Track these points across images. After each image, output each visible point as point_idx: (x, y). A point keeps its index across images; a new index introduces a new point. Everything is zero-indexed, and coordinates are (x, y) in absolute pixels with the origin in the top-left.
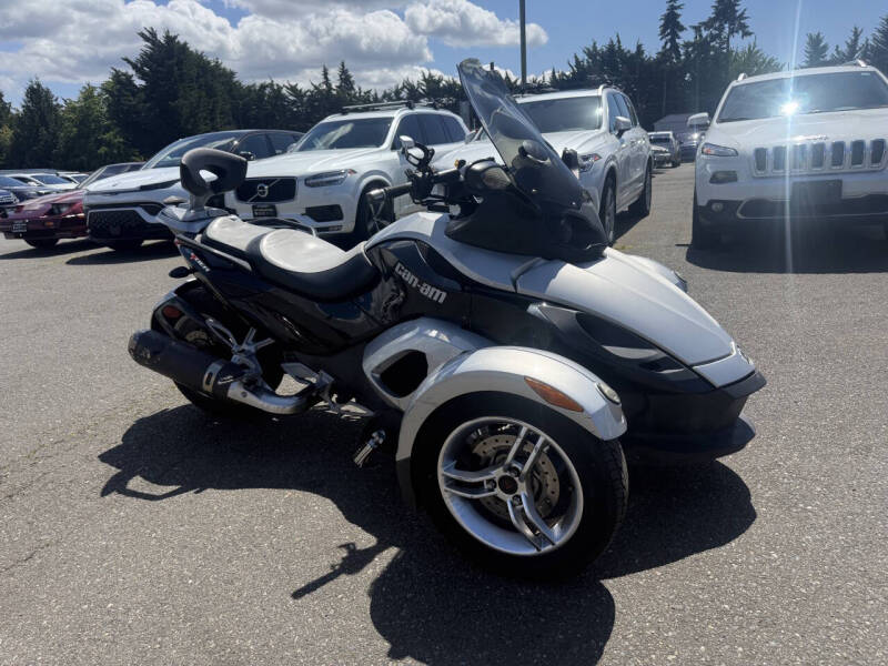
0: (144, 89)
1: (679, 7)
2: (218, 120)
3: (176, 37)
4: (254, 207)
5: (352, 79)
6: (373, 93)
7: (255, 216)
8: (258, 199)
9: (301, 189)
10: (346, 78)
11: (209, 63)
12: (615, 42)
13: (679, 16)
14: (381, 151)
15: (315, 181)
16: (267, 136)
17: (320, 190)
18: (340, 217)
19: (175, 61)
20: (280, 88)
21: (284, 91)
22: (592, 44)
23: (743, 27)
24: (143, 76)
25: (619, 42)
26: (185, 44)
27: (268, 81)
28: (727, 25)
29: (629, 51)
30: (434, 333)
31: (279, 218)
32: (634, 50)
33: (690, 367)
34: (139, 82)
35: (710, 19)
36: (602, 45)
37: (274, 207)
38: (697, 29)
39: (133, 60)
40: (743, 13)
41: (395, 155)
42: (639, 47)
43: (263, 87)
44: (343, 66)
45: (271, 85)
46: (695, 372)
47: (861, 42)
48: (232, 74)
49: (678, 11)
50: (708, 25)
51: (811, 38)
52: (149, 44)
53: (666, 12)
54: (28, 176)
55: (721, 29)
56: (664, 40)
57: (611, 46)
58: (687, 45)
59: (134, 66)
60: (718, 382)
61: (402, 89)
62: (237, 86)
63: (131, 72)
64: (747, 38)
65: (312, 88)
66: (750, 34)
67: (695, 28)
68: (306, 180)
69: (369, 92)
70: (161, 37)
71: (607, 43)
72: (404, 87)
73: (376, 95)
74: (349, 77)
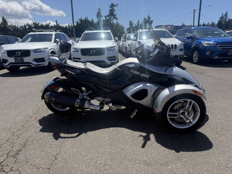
1: (101, 11)
4: (15, 59)
5: (7, 21)
7: (15, 61)
8: (17, 56)
9: (32, 53)
10: (4, 21)
12: (86, 18)
13: (101, 13)
14: (52, 43)
15: (36, 51)
16: (6, 37)
17: (38, 53)
18: (44, 61)
22: (81, 18)
23: (116, 17)
25: (87, 18)
28: (112, 17)
29: (90, 21)
30: (149, 85)
31: (24, 62)
32: (91, 21)
35: (108, 15)
36: (83, 18)
37: (23, 59)
38: (106, 17)
40: (115, 14)
41: (55, 44)
42: (92, 20)
44: (3, 17)
47: (140, 23)
49: (100, 12)
50: (108, 16)
51: (130, 21)
53: (97, 12)
55: (111, 17)
56: (98, 19)
57: (86, 19)
58: (104, 20)
64: (117, 20)
66: (117, 19)
67: (105, 16)
68: (33, 51)
71: (84, 18)
72: (27, 25)
73: (18, 26)
74: (6, 21)
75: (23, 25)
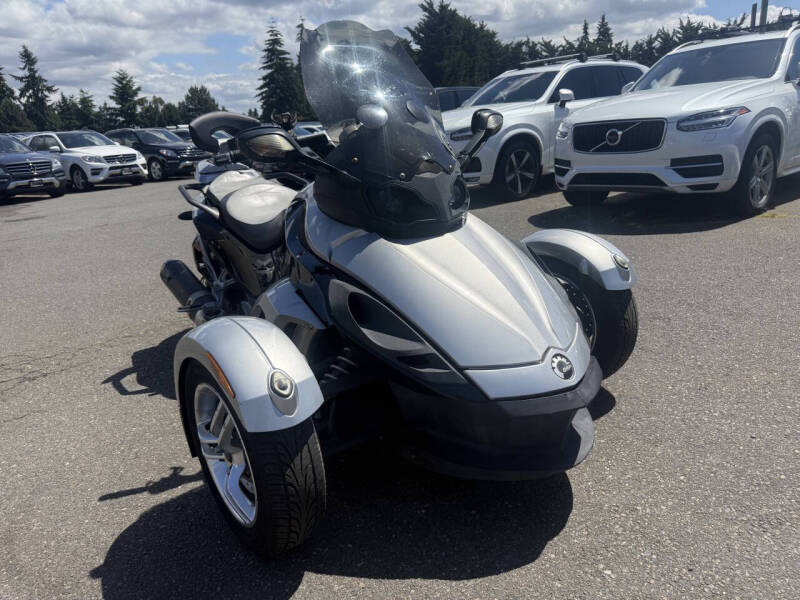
0: (418, 53)
2: (476, 77)
3: (448, 5)
6: (624, 44)
10: (604, 32)
11: (475, 25)
15: (460, 135)
19: (445, 26)
20: (535, 45)
21: (538, 47)
24: (419, 41)
26: (455, 10)
27: (525, 39)
33: (461, 370)
34: (415, 47)
39: (413, 29)
43: (520, 45)
44: (603, 19)
45: (527, 43)
46: (467, 377)
48: (494, 34)
52: (427, 14)
54: (314, 127)
59: (413, 33)
60: (492, 394)
61: (656, 39)
62: (497, 45)
63: (409, 37)
65: (564, 43)
69: (620, 44)
70: (436, 8)
72: (658, 36)
73: (627, 46)
74: (608, 29)
75: (643, 38)
